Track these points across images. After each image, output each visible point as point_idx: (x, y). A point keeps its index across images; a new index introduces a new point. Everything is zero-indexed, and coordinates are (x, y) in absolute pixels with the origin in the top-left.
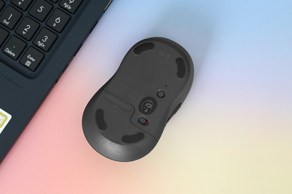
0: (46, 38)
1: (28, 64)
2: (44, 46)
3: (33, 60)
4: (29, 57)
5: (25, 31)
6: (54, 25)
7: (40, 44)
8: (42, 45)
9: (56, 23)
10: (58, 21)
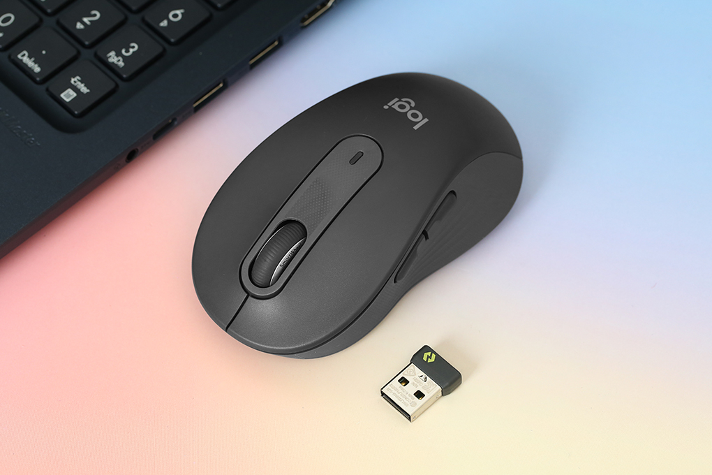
0: (133, 47)
1: (68, 96)
2: (121, 64)
3: (84, 90)
4: (75, 82)
5: (83, 23)
6: (164, 23)
7: (113, 58)
8: (119, 61)
9: (169, 21)
10: (175, 16)
